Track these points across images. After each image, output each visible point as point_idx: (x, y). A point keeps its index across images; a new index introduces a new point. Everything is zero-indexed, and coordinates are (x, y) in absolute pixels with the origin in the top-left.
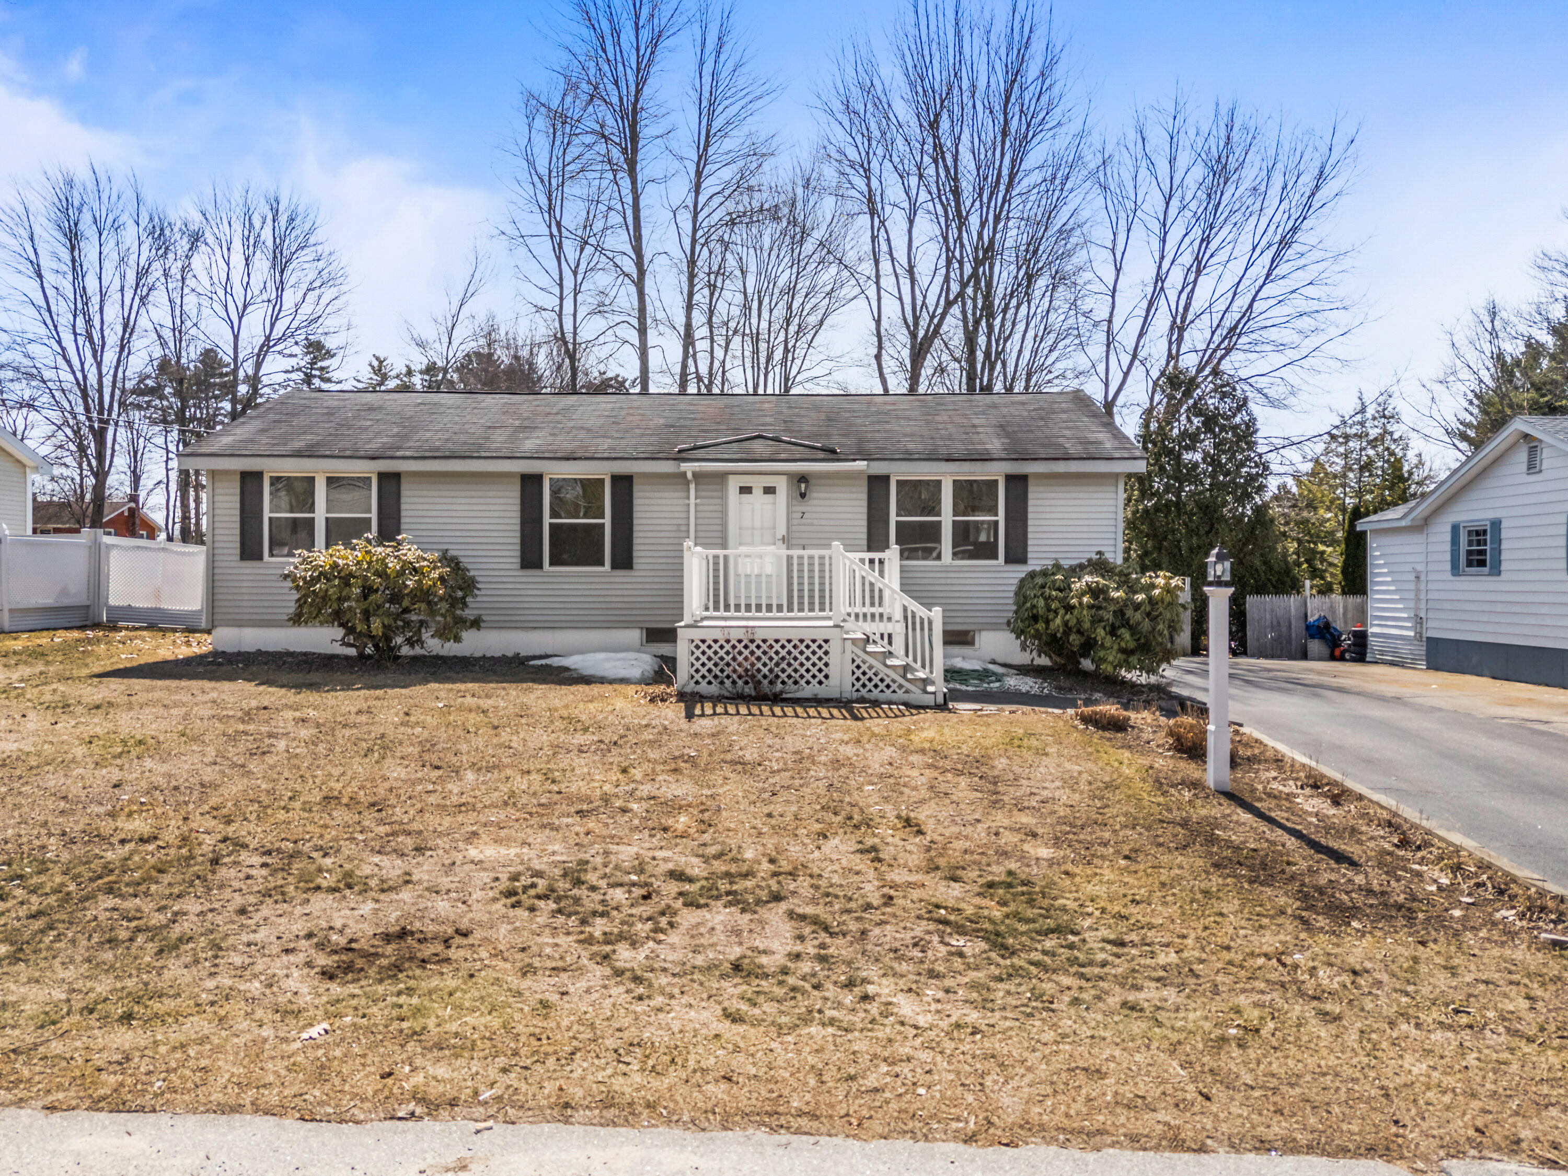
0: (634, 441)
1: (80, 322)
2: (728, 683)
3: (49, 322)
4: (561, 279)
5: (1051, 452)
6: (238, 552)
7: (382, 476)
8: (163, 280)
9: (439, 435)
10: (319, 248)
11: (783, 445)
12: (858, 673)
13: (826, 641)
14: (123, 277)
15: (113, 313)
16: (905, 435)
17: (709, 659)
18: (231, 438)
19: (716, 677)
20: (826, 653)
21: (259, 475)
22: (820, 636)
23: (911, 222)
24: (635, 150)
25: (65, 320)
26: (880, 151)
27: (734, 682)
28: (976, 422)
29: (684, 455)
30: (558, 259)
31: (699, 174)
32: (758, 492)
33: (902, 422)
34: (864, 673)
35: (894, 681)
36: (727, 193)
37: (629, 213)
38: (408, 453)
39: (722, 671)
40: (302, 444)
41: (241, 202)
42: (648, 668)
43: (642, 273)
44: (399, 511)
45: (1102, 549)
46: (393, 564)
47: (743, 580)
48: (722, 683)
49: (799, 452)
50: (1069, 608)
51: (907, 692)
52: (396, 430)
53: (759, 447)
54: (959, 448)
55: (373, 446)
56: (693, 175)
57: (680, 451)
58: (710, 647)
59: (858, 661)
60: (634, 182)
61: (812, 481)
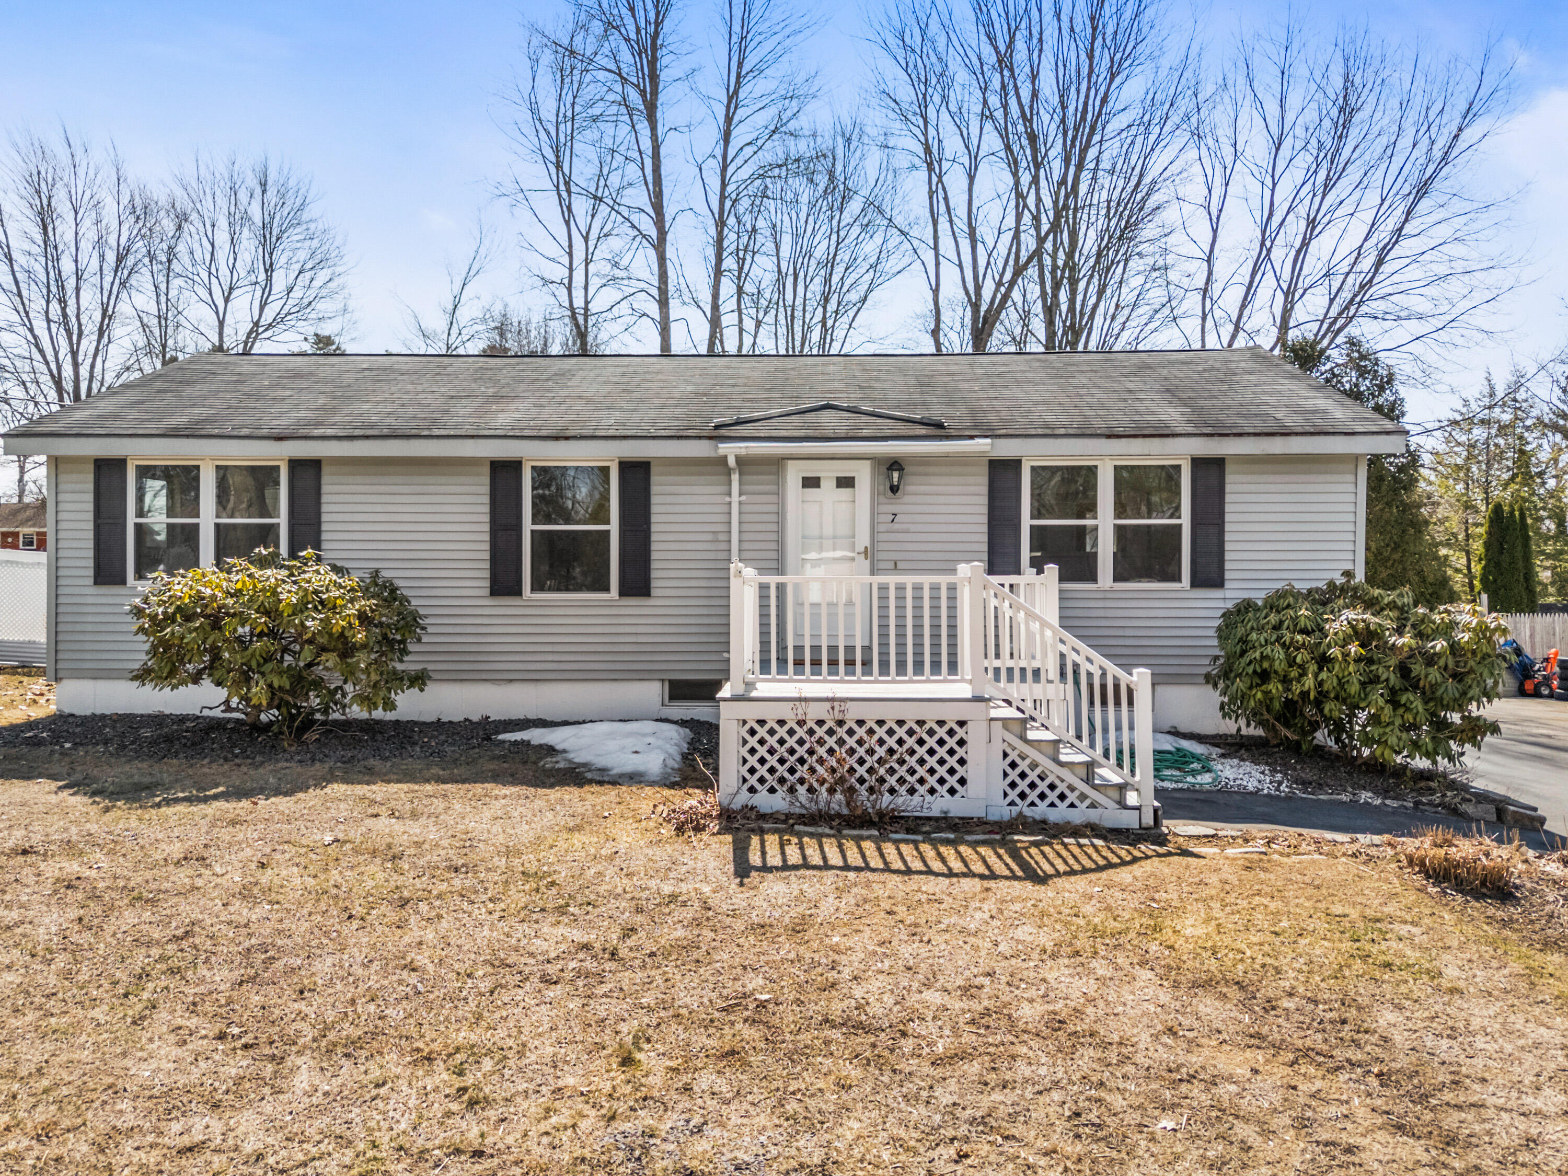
0: (652, 414)
1: (55, 307)
2: (802, 790)
3: (21, 308)
4: (570, 246)
5: (1259, 426)
6: (91, 572)
7: (295, 465)
8: (146, 260)
9: (381, 408)
10: (312, 226)
11: (865, 418)
12: (1013, 775)
13: (962, 724)
14: (102, 257)
15: (90, 299)
16: (1036, 404)
17: (771, 751)
18: (87, 413)
19: (782, 781)
20: (961, 743)
21: (121, 463)
22: (951, 714)
23: (971, 178)
24: (655, 92)
25: (37, 305)
26: (937, 99)
27: (811, 790)
28: (1131, 386)
29: (723, 432)
30: (567, 223)
31: (729, 119)
32: (828, 485)
33: (1026, 387)
34: (1023, 775)
35: (1072, 789)
36: (760, 143)
37: (648, 162)
38: (330, 432)
39: (792, 771)
40: (185, 420)
41: (226, 176)
42: (674, 750)
43: (662, 234)
44: (319, 514)
46: (289, 596)
47: (807, 610)
48: (792, 790)
49: (887, 427)
50: (1324, 661)
51: (1093, 806)
52: (321, 401)
53: (828, 420)
54: (1121, 420)
55: (284, 422)
56: (721, 120)
57: (717, 427)
58: (772, 732)
59: (1013, 756)
60: (654, 129)
61: (908, 469)
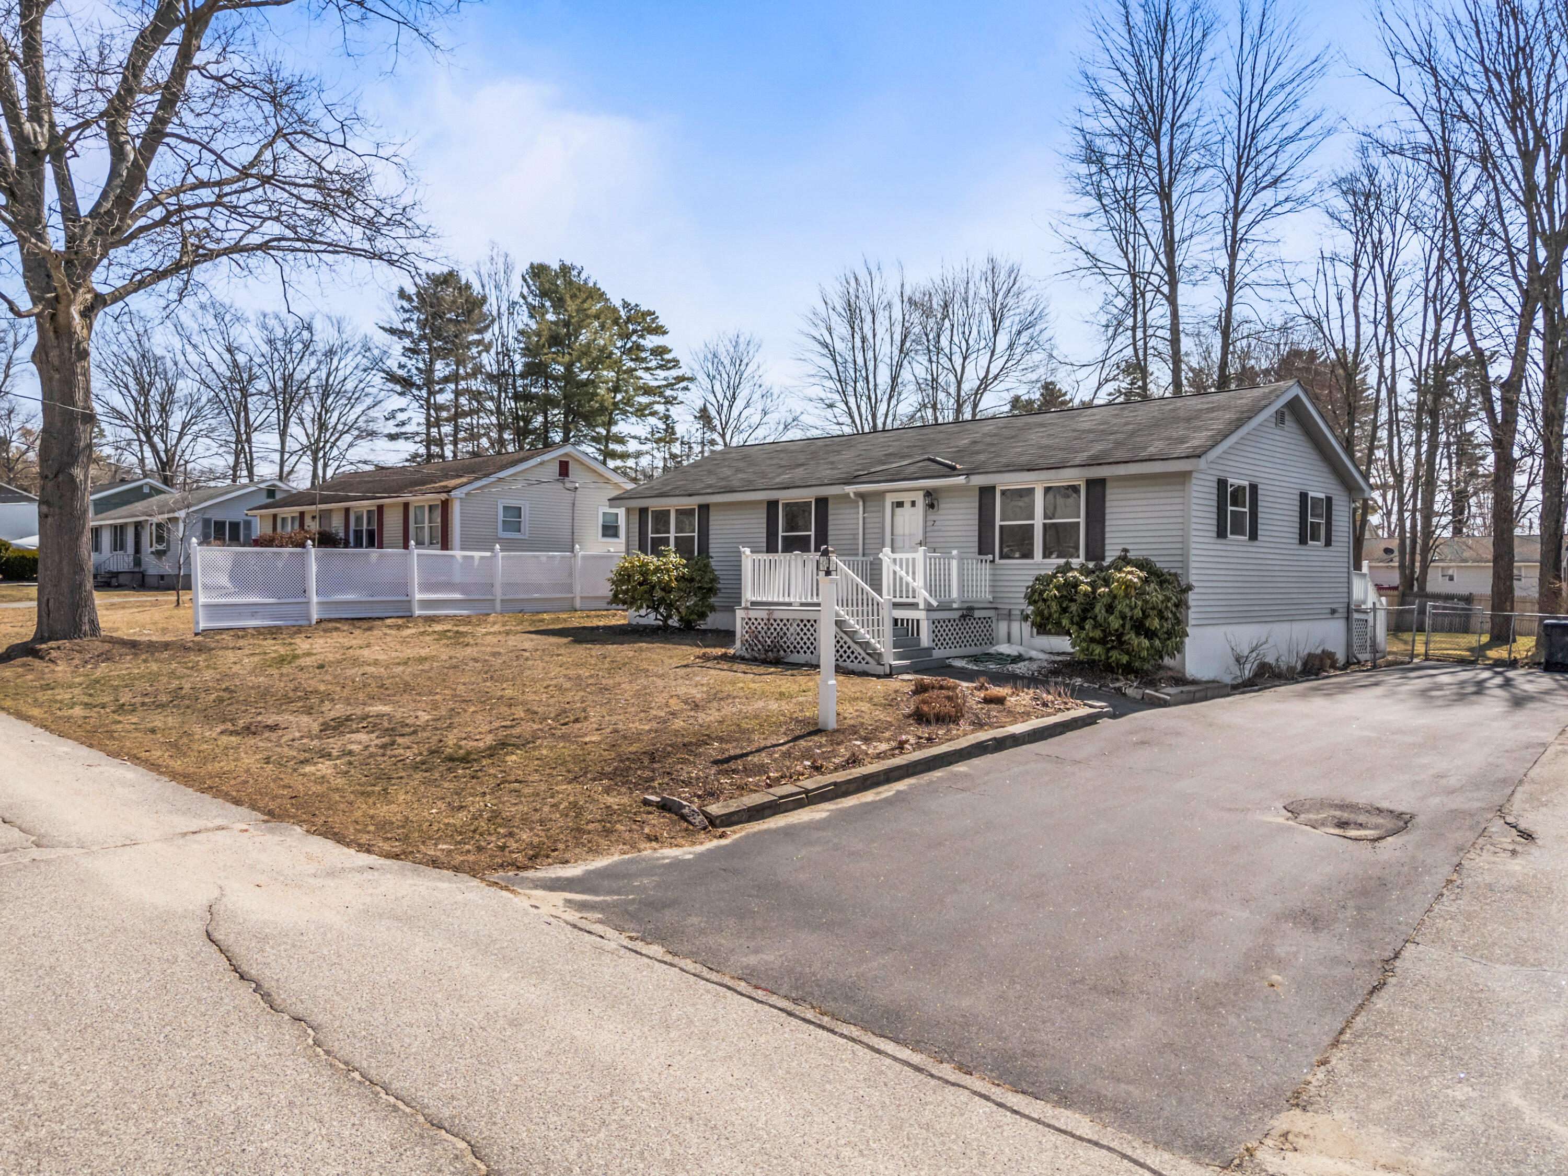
7: (701, 507)
13: (815, 621)
17: (753, 632)
20: (815, 630)
21: (647, 510)
32: (907, 506)
34: (842, 647)
35: (859, 654)
44: (708, 530)
45: (1128, 547)
54: (1057, 457)
57: (855, 477)
58: (753, 624)
59: (838, 637)
61: (937, 495)
